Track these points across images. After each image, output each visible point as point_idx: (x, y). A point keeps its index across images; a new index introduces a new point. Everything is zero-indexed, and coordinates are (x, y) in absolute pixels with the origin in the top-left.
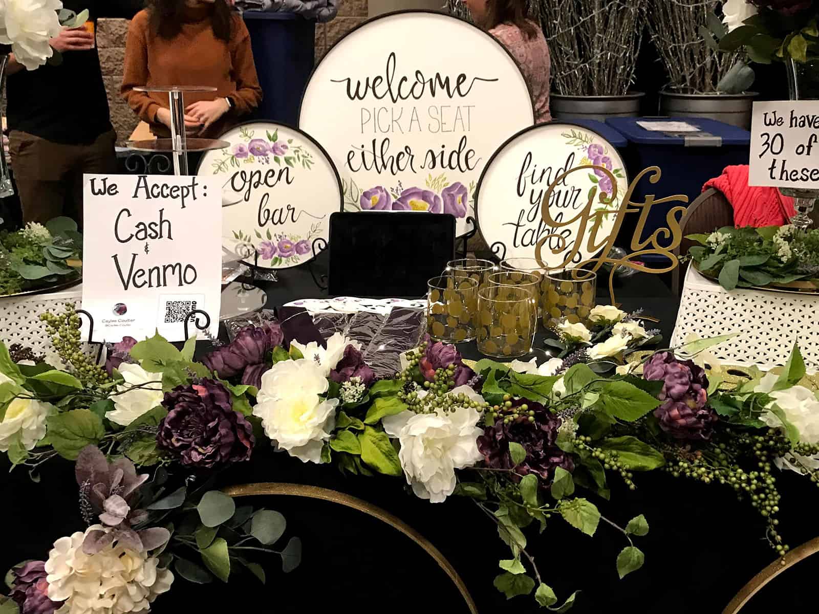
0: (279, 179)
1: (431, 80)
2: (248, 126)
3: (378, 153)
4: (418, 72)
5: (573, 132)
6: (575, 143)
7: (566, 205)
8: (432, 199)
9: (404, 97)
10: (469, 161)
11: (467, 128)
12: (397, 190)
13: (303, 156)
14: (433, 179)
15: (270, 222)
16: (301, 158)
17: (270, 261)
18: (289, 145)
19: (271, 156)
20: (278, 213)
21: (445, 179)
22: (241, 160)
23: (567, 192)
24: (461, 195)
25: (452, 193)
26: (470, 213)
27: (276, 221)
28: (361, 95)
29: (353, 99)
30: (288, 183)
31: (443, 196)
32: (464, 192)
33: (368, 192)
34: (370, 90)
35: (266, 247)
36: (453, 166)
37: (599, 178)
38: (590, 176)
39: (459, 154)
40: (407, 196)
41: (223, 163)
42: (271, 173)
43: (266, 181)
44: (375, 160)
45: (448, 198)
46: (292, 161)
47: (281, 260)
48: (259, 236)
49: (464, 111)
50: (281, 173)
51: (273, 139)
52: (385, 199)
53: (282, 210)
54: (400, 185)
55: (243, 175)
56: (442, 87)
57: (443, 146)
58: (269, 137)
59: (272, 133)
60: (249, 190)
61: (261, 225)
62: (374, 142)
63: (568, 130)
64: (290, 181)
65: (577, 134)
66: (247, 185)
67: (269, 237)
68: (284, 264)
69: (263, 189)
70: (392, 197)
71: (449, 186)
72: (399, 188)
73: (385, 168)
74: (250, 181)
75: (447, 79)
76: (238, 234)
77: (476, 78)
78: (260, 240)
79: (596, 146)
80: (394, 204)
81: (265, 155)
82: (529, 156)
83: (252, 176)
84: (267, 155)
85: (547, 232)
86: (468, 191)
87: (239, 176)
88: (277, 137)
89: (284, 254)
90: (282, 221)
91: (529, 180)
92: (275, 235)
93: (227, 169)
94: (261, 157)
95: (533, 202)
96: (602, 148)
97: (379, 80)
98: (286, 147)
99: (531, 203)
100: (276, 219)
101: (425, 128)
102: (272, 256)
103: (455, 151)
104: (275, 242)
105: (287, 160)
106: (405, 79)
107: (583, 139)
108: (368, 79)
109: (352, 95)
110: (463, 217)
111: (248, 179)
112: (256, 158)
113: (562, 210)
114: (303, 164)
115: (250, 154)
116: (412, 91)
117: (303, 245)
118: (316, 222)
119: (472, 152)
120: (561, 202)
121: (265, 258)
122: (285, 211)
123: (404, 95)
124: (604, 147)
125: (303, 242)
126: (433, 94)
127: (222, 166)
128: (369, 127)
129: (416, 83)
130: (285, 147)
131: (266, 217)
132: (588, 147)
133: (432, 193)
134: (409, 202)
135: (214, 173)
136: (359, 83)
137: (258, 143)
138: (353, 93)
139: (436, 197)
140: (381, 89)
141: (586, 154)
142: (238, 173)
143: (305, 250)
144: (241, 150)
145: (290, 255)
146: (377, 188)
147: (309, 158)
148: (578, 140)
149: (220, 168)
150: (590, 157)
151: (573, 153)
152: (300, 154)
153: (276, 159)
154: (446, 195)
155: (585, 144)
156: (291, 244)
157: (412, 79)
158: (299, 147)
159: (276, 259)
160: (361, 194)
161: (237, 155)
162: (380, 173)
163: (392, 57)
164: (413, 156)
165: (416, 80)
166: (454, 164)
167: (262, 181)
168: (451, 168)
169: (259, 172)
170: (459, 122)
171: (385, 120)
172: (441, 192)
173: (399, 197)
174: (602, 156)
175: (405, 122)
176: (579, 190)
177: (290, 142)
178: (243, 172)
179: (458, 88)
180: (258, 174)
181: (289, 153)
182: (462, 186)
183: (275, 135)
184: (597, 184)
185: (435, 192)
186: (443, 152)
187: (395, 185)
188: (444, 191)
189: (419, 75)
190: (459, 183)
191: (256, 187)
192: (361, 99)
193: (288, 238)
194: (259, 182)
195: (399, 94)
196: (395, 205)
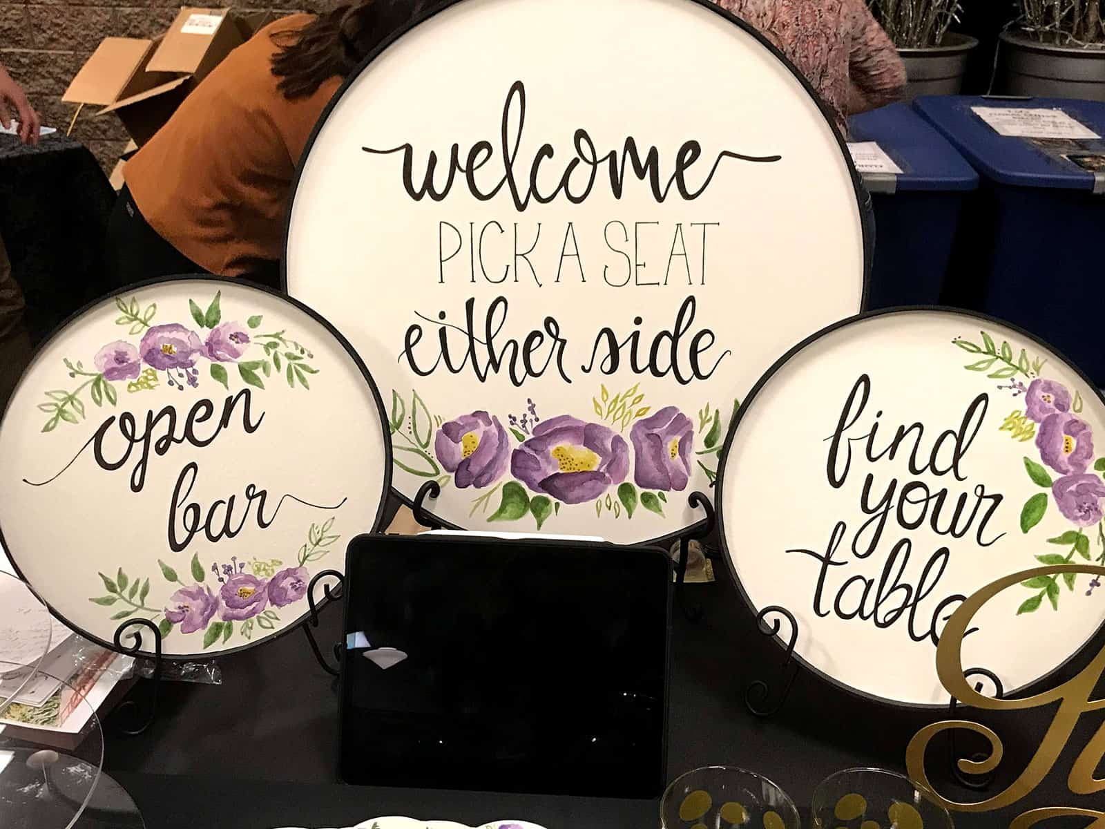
0: (224, 422)
1: (613, 155)
2: (138, 294)
3: (480, 332)
4: (581, 134)
5: (987, 339)
6: (991, 371)
7: (958, 530)
8: (608, 444)
9: (544, 196)
10: (700, 357)
11: (696, 279)
12: (524, 421)
13: (289, 356)
14: (611, 398)
15: (201, 535)
16: (284, 362)
17: (201, 634)
18: (251, 333)
19: (203, 364)
20: (222, 510)
21: (641, 397)
22: (119, 386)
23: (963, 498)
24: (679, 438)
25: (655, 431)
26: (698, 482)
27: (215, 533)
28: (439, 187)
29: (418, 197)
30: (250, 429)
31: (633, 435)
32: (685, 430)
33: (454, 423)
34: (460, 177)
35: (188, 601)
36: (661, 368)
37: (1055, 476)
38: (1028, 464)
39: (675, 339)
40: (549, 435)
41: (71, 398)
42: (202, 411)
43: (188, 433)
44: (472, 349)
45: (645, 445)
46: (259, 372)
47: (229, 628)
48: (171, 575)
49: (692, 236)
50: (230, 405)
51: (208, 319)
52: (495, 441)
53: (232, 499)
54: (532, 409)
55: (128, 422)
56: (640, 173)
57: (638, 321)
58: (198, 317)
59: (204, 305)
60: (144, 462)
61: (176, 548)
62: (470, 304)
63: (971, 330)
64: (253, 423)
65: (998, 347)
66: (138, 448)
67: (199, 573)
68: (238, 639)
69: (182, 453)
70: (511, 437)
71: (649, 415)
72: (530, 416)
73: (497, 369)
74: (147, 437)
75: (653, 154)
76: (115, 580)
77: (725, 153)
78: (176, 587)
79: (1049, 387)
80: (516, 453)
81: (187, 364)
82: (862, 385)
83: (150, 424)
84: (192, 364)
85: (903, 592)
86: (696, 429)
87: (116, 424)
88: (218, 312)
89: (237, 612)
90: (233, 530)
91: (860, 448)
92: (215, 568)
93: (82, 412)
94: (174, 372)
95: (871, 506)
96: (1066, 393)
97: (484, 152)
98: (244, 338)
99: (865, 508)
100: (217, 527)
101: (593, 274)
102: (206, 622)
103: (666, 333)
104: (213, 585)
105: (246, 372)
106: (547, 151)
107: (1015, 361)
108: (455, 148)
109: (417, 188)
110: (681, 488)
111: (140, 432)
112: (162, 375)
113: (948, 541)
114: (290, 377)
115: (145, 366)
116: (565, 182)
117: (286, 583)
118: (321, 517)
119: (707, 337)
120: (944, 522)
121: (189, 628)
122: (241, 503)
123: (544, 191)
124: (1072, 394)
125: (289, 573)
126: (617, 191)
127: (68, 407)
128: (458, 268)
129: (575, 162)
130: (240, 337)
131: (190, 525)
132: (1027, 385)
133: (608, 431)
134: (552, 449)
135: (47, 429)
136: (433, 160)
137: (166, 334)
138: (418, 183)
139: (618, 440)
140: (489, 174)
141: (1021, 404)
142: (113, 419)
143: (292, 593)
144: (120, 358)
145: (253, 612)
146: (477, 414)
147: (306, 361)
148: (1000, 364)
149: (61, 412)
150: (1030, 414)
151: (984, 397)
152: (282, 350)
153: (218, 373)
154: (641, 436)
155: (1019, 377)
156: (257, 584)
157: (565, 152)
158: (276, 336)
159: (218, 627)
160: (436, 429)
161: (110, 373)
162: (483, 379)
163: (517, 94)
164: (564, 342)
165: (576, 155)
166: (663, 362)
167: (179, 433)
168: (657, 373)
169: (170, 411)
170: (678, 261)
171: (497, 253)
172: (629, 429)
173: (528, 437)
174: (1066, 417)
175: (545, 259)
176: (998, 498)
177: (254, 323)
178: (127, 416)
179: (679, 176)
180: (167, 418)
181: (252, 353)
182: (681, 416)
183: (215, 310)
184: (1048, 491)
185: (616, 429)
186: (636, 335)
187: (520, 410)
188: (637, 426)
189: (583, 142)
190: (674, 409)
191: (161, 451)
192: (438, 197)
193: (248, 571)
194: (169, 438)
195: (533, 189)
196: (521, 457)
